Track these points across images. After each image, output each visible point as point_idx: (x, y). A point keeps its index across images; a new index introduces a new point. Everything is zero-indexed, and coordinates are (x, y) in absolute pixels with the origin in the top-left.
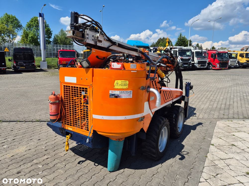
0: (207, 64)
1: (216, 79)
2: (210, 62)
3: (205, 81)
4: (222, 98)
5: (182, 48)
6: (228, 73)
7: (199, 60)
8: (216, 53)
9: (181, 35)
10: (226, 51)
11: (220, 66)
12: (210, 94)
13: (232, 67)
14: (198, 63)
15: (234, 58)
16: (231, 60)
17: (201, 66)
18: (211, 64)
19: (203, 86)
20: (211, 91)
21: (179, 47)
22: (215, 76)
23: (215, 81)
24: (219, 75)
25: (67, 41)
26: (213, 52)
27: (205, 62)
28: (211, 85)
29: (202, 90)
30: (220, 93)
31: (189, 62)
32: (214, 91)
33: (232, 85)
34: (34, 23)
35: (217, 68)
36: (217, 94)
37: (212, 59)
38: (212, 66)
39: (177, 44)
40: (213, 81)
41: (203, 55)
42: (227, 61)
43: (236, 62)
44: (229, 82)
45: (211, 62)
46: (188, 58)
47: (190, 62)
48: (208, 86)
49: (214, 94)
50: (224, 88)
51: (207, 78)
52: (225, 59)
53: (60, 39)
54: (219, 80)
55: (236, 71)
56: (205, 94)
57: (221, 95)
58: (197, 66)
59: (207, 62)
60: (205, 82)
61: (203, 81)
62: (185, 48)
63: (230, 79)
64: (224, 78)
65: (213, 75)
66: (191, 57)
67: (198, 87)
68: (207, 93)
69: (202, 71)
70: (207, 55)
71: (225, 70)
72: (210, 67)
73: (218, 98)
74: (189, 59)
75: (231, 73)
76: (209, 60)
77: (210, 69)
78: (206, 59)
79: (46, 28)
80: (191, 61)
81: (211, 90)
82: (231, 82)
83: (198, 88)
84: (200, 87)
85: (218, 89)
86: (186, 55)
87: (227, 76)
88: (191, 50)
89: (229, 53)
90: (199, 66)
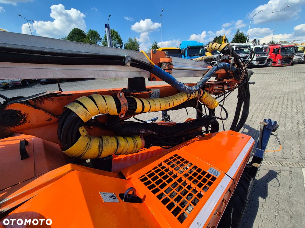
0: (266, 61)
1: (278, 80)
2: (270, 59)
3: (265, 82)
4: (294, 110)
5: (239, 45)
6: (292, 70)
7: (257, 57)
8: (280, 47)
9: (238, 31)
10: (292, 44)
11: (282, 62)
12: (276, 103)
13: (296, 62)
14: (256, 61)
15: (300, 52)
16: (296, 54)
17: (259, 63)
18: (272, 61)
19: (263, 89)
20: (276, 97)
21: (236, 44)
22: (276, 75)
23: (278, 81)
24: (281, 74)
26: (276, 47)
27: (264, 59)
28: (274, 89)
29: (263, 96)
30: (290, 102)
31: (246, 59)
32: (280, 98)
33: (303, 88)
35: (278, 64)
36: (285, 102)
37: (274, 55)
38: (272, 62)
39: (234, 41)
40: (275, 81)
41: (263, 51)
42: (292, 56)
43: (302, 57)
44: (297, 82)
45: (273, 58)
46: (245, 55)
47: (248, 60)
48: (271, 89)
49: (281, 102)
50: (292, 93)
51: (268, 78)
52: (289, 54)
53: (129, 47)
54: (283, 79)
55: (301, 67)
56: (268, 102)
57: (292, 105)
58: (254, 63)
59: (267, 58)
60: (266, 84)
61: (263, 82)
62: (243, 44)
63: (297, 78)
64: (289, 77)
65: (274, 73)
66: (249, 54)
67: (257, 91)
68: (272, 102)
69: (260, 69)
70: (268, 50)
71: (287, 67)
72: (270, 63)
73: (289, 110)
74: (247, 57)
75: (295, 70)
76: (269, 56)
77: (269, 66)
78: (266, 56)
79: (118, 38)
80: (249, 58)
81: (276, 95)
82: (300, 83)
83: (258, 94)
84: (260, 91)
85: (285, 94)
86: (244, 52)
87: (291, 74)
88: (250, 46)
89: (295, 46)
90: (257, 64)
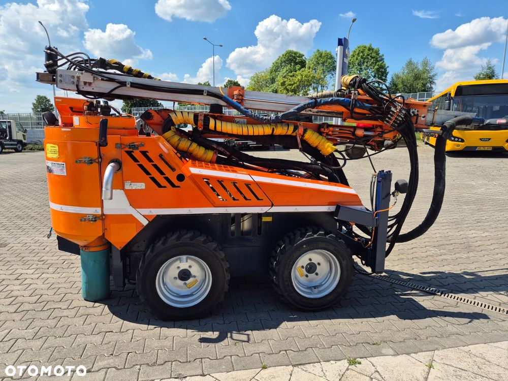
25: (418, 84)
34: (357, 59)
79: (377, 64)
